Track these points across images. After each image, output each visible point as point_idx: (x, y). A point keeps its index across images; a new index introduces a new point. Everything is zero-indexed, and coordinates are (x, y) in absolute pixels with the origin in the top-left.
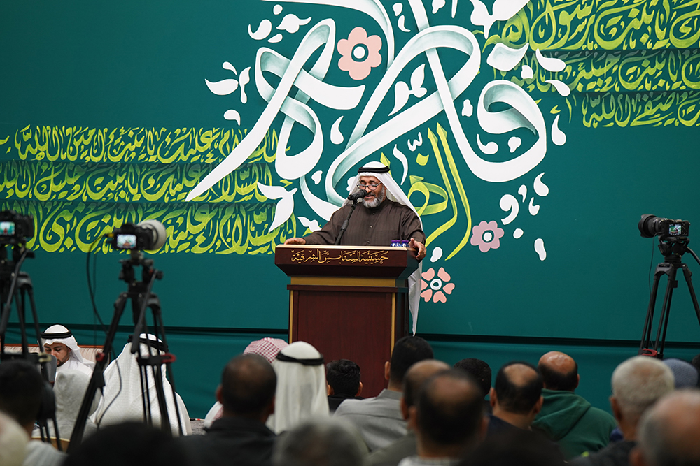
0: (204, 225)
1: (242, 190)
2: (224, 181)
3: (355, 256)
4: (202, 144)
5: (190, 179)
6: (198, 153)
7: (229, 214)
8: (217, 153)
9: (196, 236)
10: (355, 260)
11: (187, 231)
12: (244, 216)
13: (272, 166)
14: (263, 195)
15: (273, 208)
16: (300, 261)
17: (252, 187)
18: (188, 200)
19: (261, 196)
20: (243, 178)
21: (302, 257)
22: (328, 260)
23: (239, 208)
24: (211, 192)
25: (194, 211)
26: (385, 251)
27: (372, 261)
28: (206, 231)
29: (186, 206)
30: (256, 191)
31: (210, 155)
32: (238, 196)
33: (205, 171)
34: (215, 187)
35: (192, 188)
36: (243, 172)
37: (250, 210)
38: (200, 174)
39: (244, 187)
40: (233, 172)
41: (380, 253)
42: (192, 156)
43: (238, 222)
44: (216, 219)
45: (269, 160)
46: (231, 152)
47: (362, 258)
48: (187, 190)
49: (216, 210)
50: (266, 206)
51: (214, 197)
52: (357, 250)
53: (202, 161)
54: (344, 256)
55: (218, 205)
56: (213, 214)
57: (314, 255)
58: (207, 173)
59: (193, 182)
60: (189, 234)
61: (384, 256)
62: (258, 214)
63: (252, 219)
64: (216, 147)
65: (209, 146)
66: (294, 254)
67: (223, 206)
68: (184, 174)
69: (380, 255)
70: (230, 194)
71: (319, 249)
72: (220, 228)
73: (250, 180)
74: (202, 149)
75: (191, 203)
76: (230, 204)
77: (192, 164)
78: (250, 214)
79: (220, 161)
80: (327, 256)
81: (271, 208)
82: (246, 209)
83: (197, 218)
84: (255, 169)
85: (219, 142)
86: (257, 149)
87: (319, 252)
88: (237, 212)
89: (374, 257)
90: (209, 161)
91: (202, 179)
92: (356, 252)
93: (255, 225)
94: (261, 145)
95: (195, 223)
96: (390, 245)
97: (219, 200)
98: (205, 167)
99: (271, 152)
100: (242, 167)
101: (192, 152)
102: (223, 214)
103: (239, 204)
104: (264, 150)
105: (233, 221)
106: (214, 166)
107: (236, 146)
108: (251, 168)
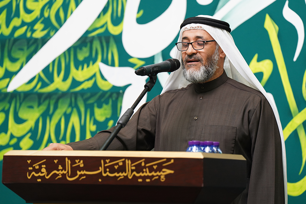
0: (30, 124)
1: (80, 74)
2: (57, 62)
3: (122, 169)
4: (28, 11)
5: (13, 60)
6: (23, 24)
7: (63, 108)
8: (47, 23)
9: (20, 139)
10: (122, 175)
11: (9, 133)
12: (82, 109)
13: (118, 39)
14: (106, 80)
15: (120, 99)
16: (39, 177)
17: (93, 69)
18: (10, 89)
19: (103, 82)
20: (81, 57)
21: (44, 170)
22: (81, 175)
23: (76, 99)
24: (40, 79)
25: (18, 105)
26: (169, 159)
27: (148, 177)
28: (33, 132)
29: (8, 98)
30: (98, 76)
31: (39, 26)
32: (75, 83)
33: (32, 48)
34: (46, 70)
35: (16, 73)
36: (81, 49)
37: (91, 101)
38: (26, 53)
39: (83, 69)
40: (69, 50)
41: (161, 164)
42: (15, 29)
43: (75, 120)
44: (46, 116)
45: (114, 30)
46: (65, 20)
47: (132, 171)
48: (9, 75)
49: (47, 102)
50: (111, 96)
51: (45, 85)
52: (126, 158)
53: (29, 35)
54: (105, 168)
55: (49, 96)
56: (43, 108)
57: (60, 167)
58: (35, 51)
59: (17, 65)
60: (12, 137)
61: (168, 167)
62: (100, 107)
63: (92, 114)
64: (46, 15)
65: (37, 13)
66: (31, 165)
67: (55, 97)
68: (6, 54)
69: (160, 167)
70: (65, 79)
71: (69, 158)
72: (51, 127)
73: (90, 60)
74: (28, 18)
75: (15, 94)
76: (64, 95)
77: (16, 40)
78: (90, 108)
79: (52, 34)
80: (81, 169)
81: (117, 99)
82: (85, 101)
83: (22, 115)
84: (96, 45)
85: (50, 8)
86: (99, 17)
87: (68, 162)
88: (74, 106)
89: (151, 169)
90: (39, 34)
91: (29, 58)
92: (124, 162)
93: (96, 122)
94: (105, 10)
95: (19, 121)
96: (185, 150)
97: (50, 88)
98: (33, 43)
99: (117, 20)
100: (79, 43)
101: (16, 22)
102: (56, 108)
103: (76, 94)
104: (107, 17)
105: (67, 117)
106: (44, 41)
107: (72, 13)
108: (91, 42)
